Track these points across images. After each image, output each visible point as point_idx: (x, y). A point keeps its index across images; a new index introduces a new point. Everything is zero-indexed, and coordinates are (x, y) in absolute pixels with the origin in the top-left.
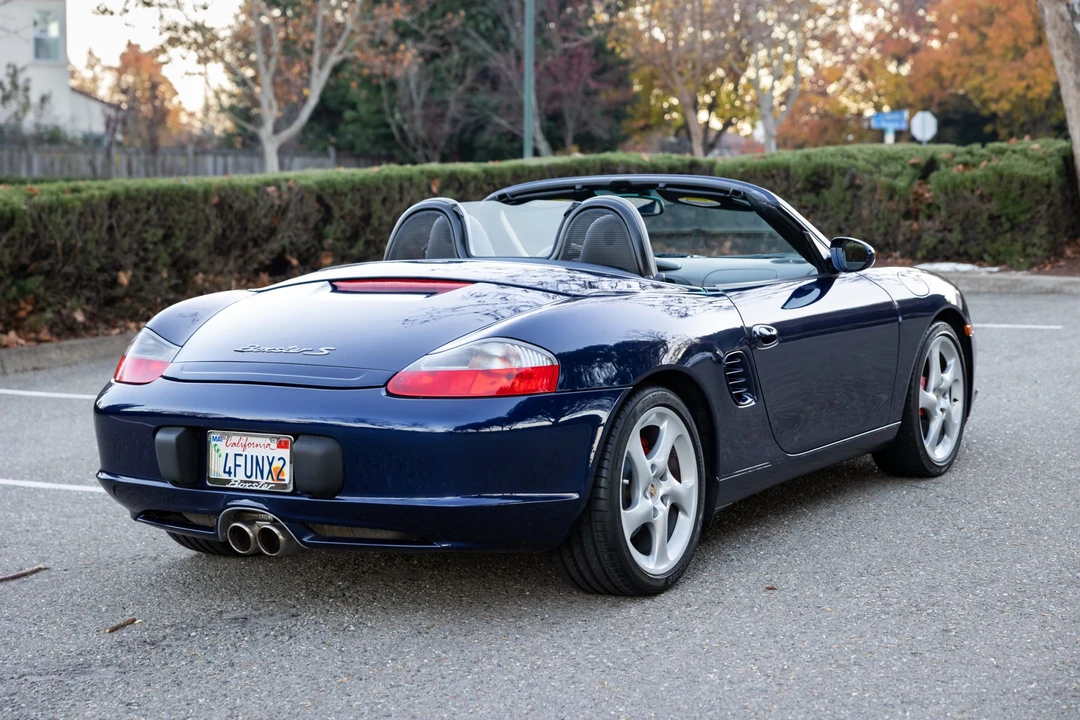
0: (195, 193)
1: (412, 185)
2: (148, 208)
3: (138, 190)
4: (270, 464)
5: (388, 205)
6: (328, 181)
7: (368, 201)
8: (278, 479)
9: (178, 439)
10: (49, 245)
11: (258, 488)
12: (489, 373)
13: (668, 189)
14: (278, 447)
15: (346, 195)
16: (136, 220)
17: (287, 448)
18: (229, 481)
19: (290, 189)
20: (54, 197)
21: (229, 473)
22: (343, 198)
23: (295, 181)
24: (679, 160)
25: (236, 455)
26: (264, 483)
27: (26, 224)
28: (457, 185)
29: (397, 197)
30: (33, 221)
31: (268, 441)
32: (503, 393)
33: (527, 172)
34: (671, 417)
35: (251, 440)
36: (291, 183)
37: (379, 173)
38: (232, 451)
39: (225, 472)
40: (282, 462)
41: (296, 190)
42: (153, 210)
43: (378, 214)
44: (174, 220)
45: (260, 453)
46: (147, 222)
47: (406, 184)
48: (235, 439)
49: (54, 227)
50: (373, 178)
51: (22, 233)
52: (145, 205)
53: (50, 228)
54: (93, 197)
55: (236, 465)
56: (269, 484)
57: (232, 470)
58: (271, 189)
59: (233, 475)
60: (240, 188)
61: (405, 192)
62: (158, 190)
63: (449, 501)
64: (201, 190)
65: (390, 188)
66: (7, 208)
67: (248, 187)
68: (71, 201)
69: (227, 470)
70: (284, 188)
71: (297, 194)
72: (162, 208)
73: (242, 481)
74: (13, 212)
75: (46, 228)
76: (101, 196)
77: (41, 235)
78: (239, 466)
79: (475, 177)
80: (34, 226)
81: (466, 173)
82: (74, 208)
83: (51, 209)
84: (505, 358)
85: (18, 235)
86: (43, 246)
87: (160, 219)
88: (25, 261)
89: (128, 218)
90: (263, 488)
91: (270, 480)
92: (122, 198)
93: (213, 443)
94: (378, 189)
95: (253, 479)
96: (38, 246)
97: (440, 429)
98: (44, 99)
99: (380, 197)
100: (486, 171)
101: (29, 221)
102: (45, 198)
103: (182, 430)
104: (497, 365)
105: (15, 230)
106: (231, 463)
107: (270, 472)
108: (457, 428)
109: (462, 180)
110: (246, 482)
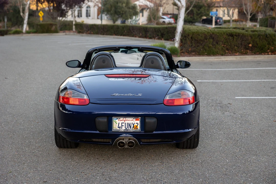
4: (133, 125)
8: (136, 128)
11: (130, 131)
13: (142, 49)
14: (136, 120)
17: (138, 120)
18: (120, 130)
25: (122, 123)
26: (132, 130)
31: (133, 119)
35: (127, 119)
38: (120, 122)
39: (118, 127)
40: (137, 124)
45: (130, 122)
48: (122, 119)
55: (122, 126)
56: (133, 130)
57: (121, 127)
59: (121, 128)
69: (119, 127)
73: (124, 130)
78: (123, 126)
91: (133, 129)
93: (114, 120)
95: (128, 129)
106: (120, 125)
107: (133, 127)
110: (125, 130)
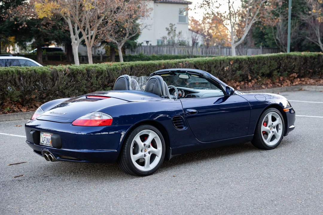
0: (156, 65)
1: (224, 62)
2: (142, 69)
3: (139, 64)
4: (50, 140)
5: (216, 68)
6: (198, 61)
7: (210, 67)
8: (51, 144)
9: (33, 133)
10: (113, 79)
12: (96, 121)
13: (188, 73)
14: (49, 136)
15: (203, 65)
16: (138, 72)
18: (43, 143)
19: (186, 64)
20: (115, 67)
21: (43, 142)
22: (202, 66)
23: (188, 61)
24: (314, 54)
26: (49, 144)
27: (106, 74)
28: (239, 62)
29: (219, 66)
30: (108, 73)
32: (100, 125)
33: (262, 58)
34: (152, 132)
35: (47, 134)
36: (186, 62)
37: (214, 59)
38: (44, 137)
41: (187, 64)
42: (144, 69)
43: (213, 70)
44: (149, 72)
46: (141, 73)
47: (222, 62)
48: (44, 134)
49: (114, 74)
50: (212, 60)
51: (105, 76)
52: (141, 68)
53: (113, 75)
54: (126, 66)
58: (180, 64)
60: (170, 64)
61: (222, 64)
62: (145, 64)
63: (85, 151)
64: (158, 64)
65: (217, 63)
66: (101, 70)
67: (173, 63)
68: (119, 68)
70: (184, 64)
71: (188, 65)
72: (146, 69)
73: (45, 144)
74: (102, 71)
75: (112, 75)
76: (128, 66)
77: (111, 77)
79: (245, 60)
80: (108, 74)
81: (242, 59)
82: (120, 69)
83: (114, 70)
84: (100, 117)
85: (104, 77)
86: (111, 79)
87: (146, 72)
88: (106, 83)
89: (136, 72)
90: (49, 146)
92: (134, 67)
93: (41, 135)
94: (213, 63)
95: (47, 143)
96: (109, 79)
97: (83, 134)
98: (180, 33)
99: (214, 66)
100: (249, 58)
101: (107, 73)
102: (112, 67)
103: (35, 131)
104: (97, 118)
105: (103, 75)
106: (44, 140)
107: (50, 142)
108: (87, 133)
109: (241, 61)
